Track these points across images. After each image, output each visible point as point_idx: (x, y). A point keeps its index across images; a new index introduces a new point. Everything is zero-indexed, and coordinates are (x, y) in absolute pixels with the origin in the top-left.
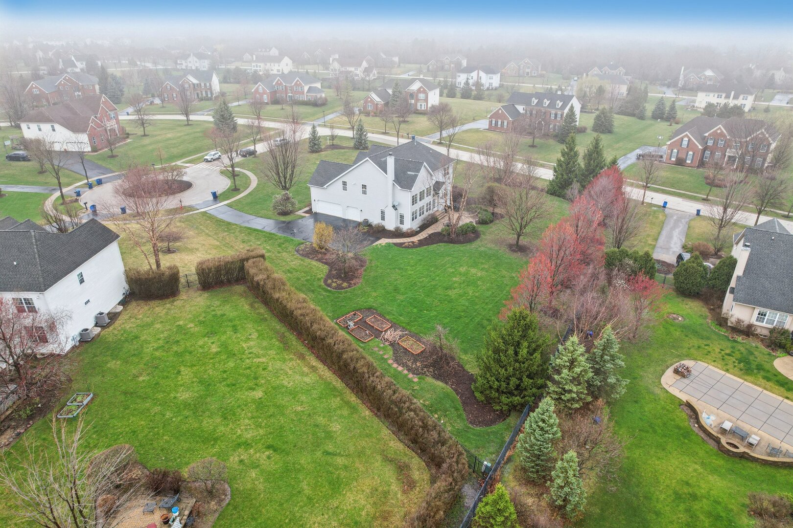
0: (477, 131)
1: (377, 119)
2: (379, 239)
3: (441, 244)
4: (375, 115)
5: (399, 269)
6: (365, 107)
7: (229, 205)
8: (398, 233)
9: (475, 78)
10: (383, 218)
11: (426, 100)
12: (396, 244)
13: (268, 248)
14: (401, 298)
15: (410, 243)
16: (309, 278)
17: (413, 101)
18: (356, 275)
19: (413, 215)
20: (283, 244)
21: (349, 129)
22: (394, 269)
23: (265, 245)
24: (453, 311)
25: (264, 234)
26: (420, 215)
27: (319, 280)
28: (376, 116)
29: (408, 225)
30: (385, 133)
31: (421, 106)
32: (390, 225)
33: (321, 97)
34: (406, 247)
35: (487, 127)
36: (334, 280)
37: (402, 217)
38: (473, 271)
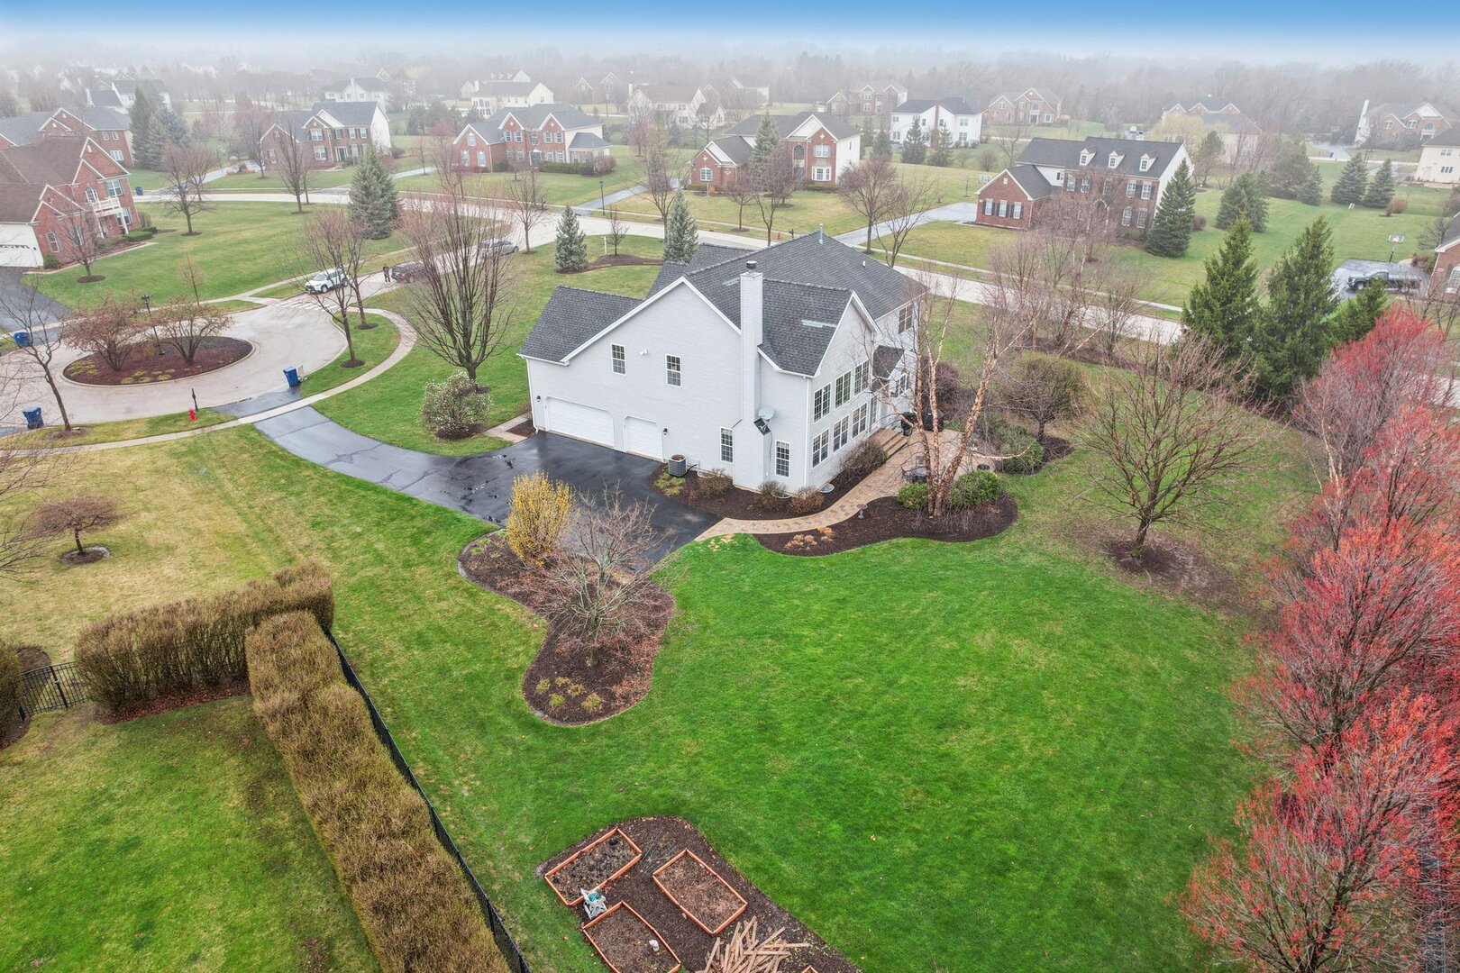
0: (951, 225)
1: (723, 201)
2: (712, 519)
3: (902, 540)
4: (719, 192)
5: (778, 636)
6: (695, 177)
7: (320, 408)
8: (771, 503)
9: (930, 122)
10: (727, 455)
11: (832, 160)
12: (763, 539)
13: (380, 546)
14: (784, 764)
15: (809, 538)
16: (478, 667)
17: (802, 164)
18: (633, 660)
19: (816, 447)
20: (429, 533)
21: (657, 221)
22: (760, 634)
23: (373, 538)
24: (977, 835)
25: (382, 498)
26: (836, 447)
27: (510, 676)
28: (720, 195)
29: (802, 479)
30: (739, 231)
31: (821, 173)
32: (749, 474)
33: (601, 157)
34: (795, 551)
35: (973, 217)
36: (561, 681)
37: (783, 453)
38: (1020, 647)
